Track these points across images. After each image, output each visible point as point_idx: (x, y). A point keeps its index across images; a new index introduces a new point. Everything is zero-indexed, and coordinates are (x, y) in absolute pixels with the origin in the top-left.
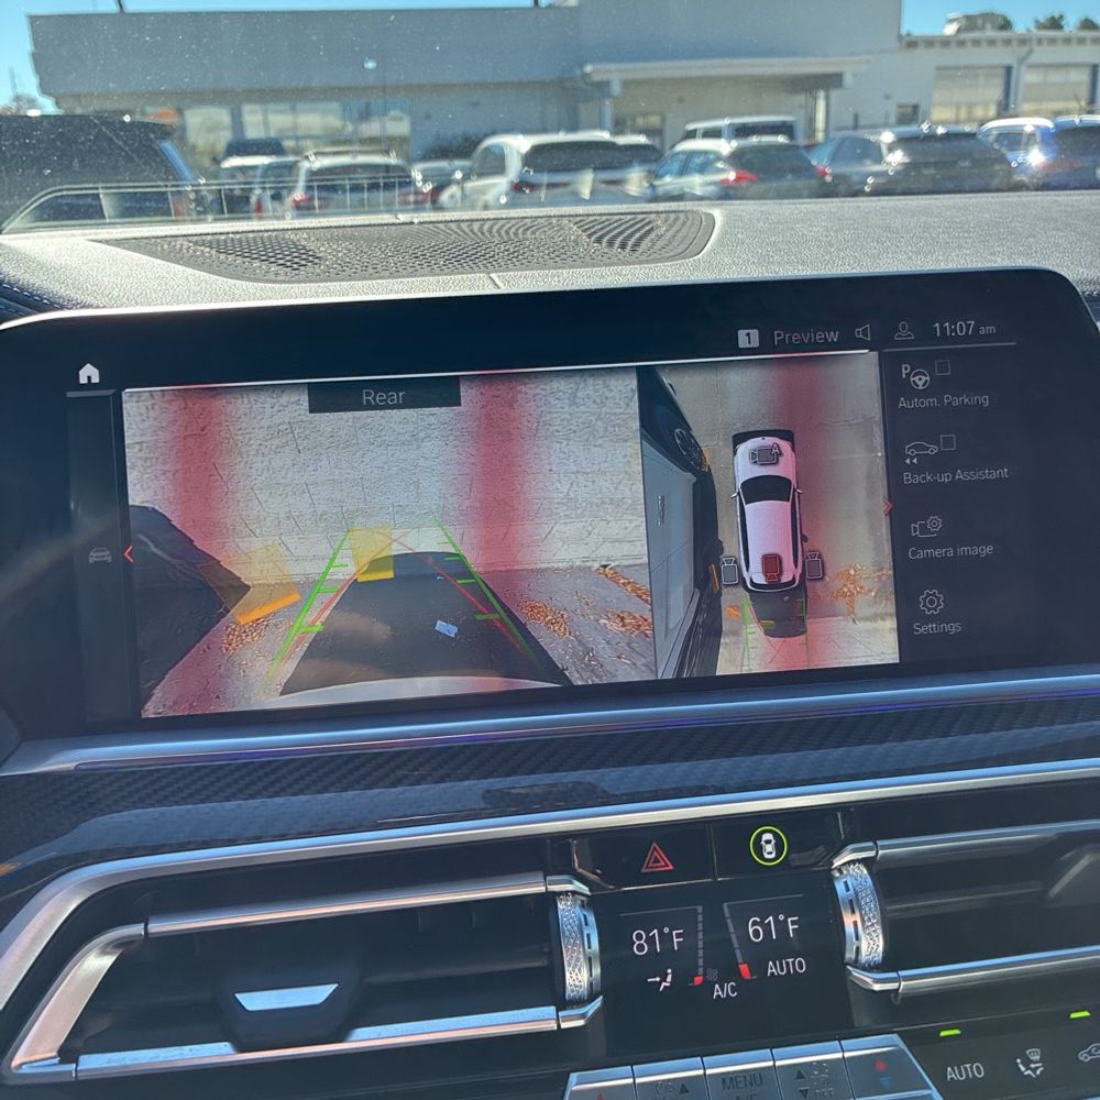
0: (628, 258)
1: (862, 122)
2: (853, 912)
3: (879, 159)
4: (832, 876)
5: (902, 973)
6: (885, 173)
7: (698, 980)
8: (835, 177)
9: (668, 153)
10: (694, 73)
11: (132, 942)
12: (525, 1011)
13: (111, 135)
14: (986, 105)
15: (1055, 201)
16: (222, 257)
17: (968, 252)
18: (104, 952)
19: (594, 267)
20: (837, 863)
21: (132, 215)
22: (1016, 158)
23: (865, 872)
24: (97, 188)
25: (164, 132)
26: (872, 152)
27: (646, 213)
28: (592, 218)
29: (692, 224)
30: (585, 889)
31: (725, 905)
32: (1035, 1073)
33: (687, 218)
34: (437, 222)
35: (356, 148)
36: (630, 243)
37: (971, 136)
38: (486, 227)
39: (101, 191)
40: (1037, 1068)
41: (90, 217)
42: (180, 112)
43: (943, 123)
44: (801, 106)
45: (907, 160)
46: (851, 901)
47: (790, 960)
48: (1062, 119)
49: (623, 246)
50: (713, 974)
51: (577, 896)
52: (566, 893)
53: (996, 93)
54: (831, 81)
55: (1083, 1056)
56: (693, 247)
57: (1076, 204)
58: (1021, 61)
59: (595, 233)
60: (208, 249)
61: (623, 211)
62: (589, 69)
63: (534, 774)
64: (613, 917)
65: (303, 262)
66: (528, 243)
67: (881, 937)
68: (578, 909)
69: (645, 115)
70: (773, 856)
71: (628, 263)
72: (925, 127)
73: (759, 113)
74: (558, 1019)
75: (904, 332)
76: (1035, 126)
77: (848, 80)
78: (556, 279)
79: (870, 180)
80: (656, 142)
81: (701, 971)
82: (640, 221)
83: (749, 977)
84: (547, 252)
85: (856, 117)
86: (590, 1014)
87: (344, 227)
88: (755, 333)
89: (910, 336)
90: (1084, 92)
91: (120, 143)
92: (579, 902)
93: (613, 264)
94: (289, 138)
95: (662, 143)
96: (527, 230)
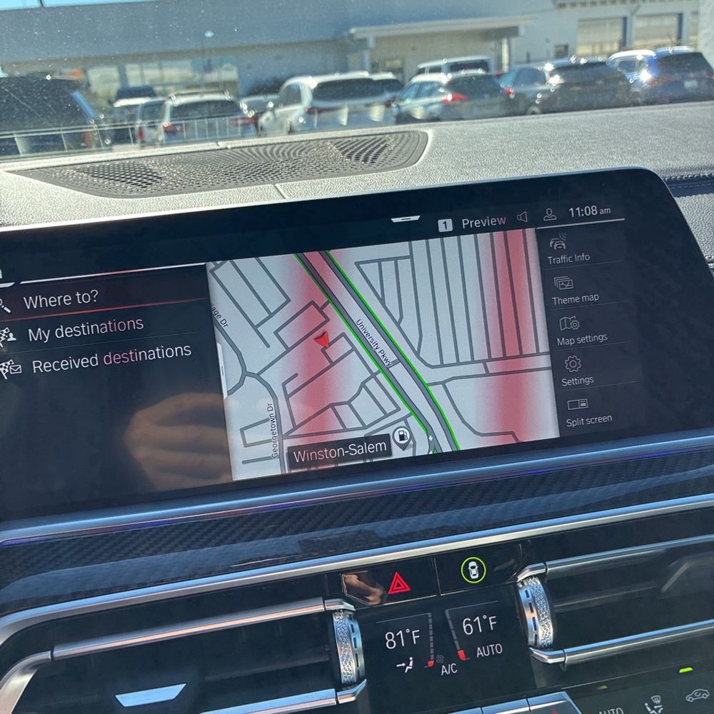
0: (369, 169)
1: (532, 57)
2: (532, 611)
3: (544, 81)
4: (518, 587)
5: (566, 650)
6: (548, 91)
7: (431, 663)
8: (517, 95)
9: (407, 84)
10: (423, 30)
11: (42, 664)
12: (314, 693)
13: (17, 99)
14: (611, 43)
15: (652, 114)
16: (95, 180)
17: (594, 153)
18: (24, 671)
19: (345, 176)
20: (520, 578)
21: (38, 151)
22: (632, 77)
23: (539, 583)
24: (12, 134)
25: (74, 85)
26: (539, 77)
27: (383, 134)
28: (346, 140)
29: (413, 142)
30: (352, 607)
31: (447, 611)
32: (657, 712)
33: (410, 137)
34: (244, 147)
35: (203, 90)
36: (371, 157)
37: (603, 64)
38: (275, 149)
39: (15, 136)
40: (659, 709)
41: (9, 154)
42: (85, 71)
43: (585, 56)
44: (492, 49)
45: (562, 82)
46: (530, 604)
47: (492, 646)
48: (661, 50)
49: (365, 160)
50: (441, 658)
51: (346, 612)
52: (339, 610)
53: (618, 35)
54: (511, 32)
55: (689, 699)
56: (412, 158)
57: (665, 115)
58: (633, 13)
59: (347, 151)
60: (85, 175)
61: (368, 133)
62: (353, 31)
63: (314, 531)
64: (371, 625)
65: (150, 182)
66: (302, 160)
67: (551, 627)
68: (347, 621)
69: (392, 59)
70: (477, 576)
71: (369, 172)
72: (573, 60)
73: (466, 55)
74: (337, 698)
75: (550, 215)
76: (644, 56)
77: (522, 31)
78: (319, 186)
79: (539, 96)
80: (399, 77)
81: (432, 657)
82: (378, 141)
83: (464, 659)
84: (314, 166)
85: (528, 55)
86: (359, 692)
87: (180, 153)
88: (449, 221)
89: (553, 217)
90: (674, 31)
91: (25, 104)
92: (348, 616)
93: (359, 173)
94: (158, 85)
95: (404, 77)
96: (302, 150)
